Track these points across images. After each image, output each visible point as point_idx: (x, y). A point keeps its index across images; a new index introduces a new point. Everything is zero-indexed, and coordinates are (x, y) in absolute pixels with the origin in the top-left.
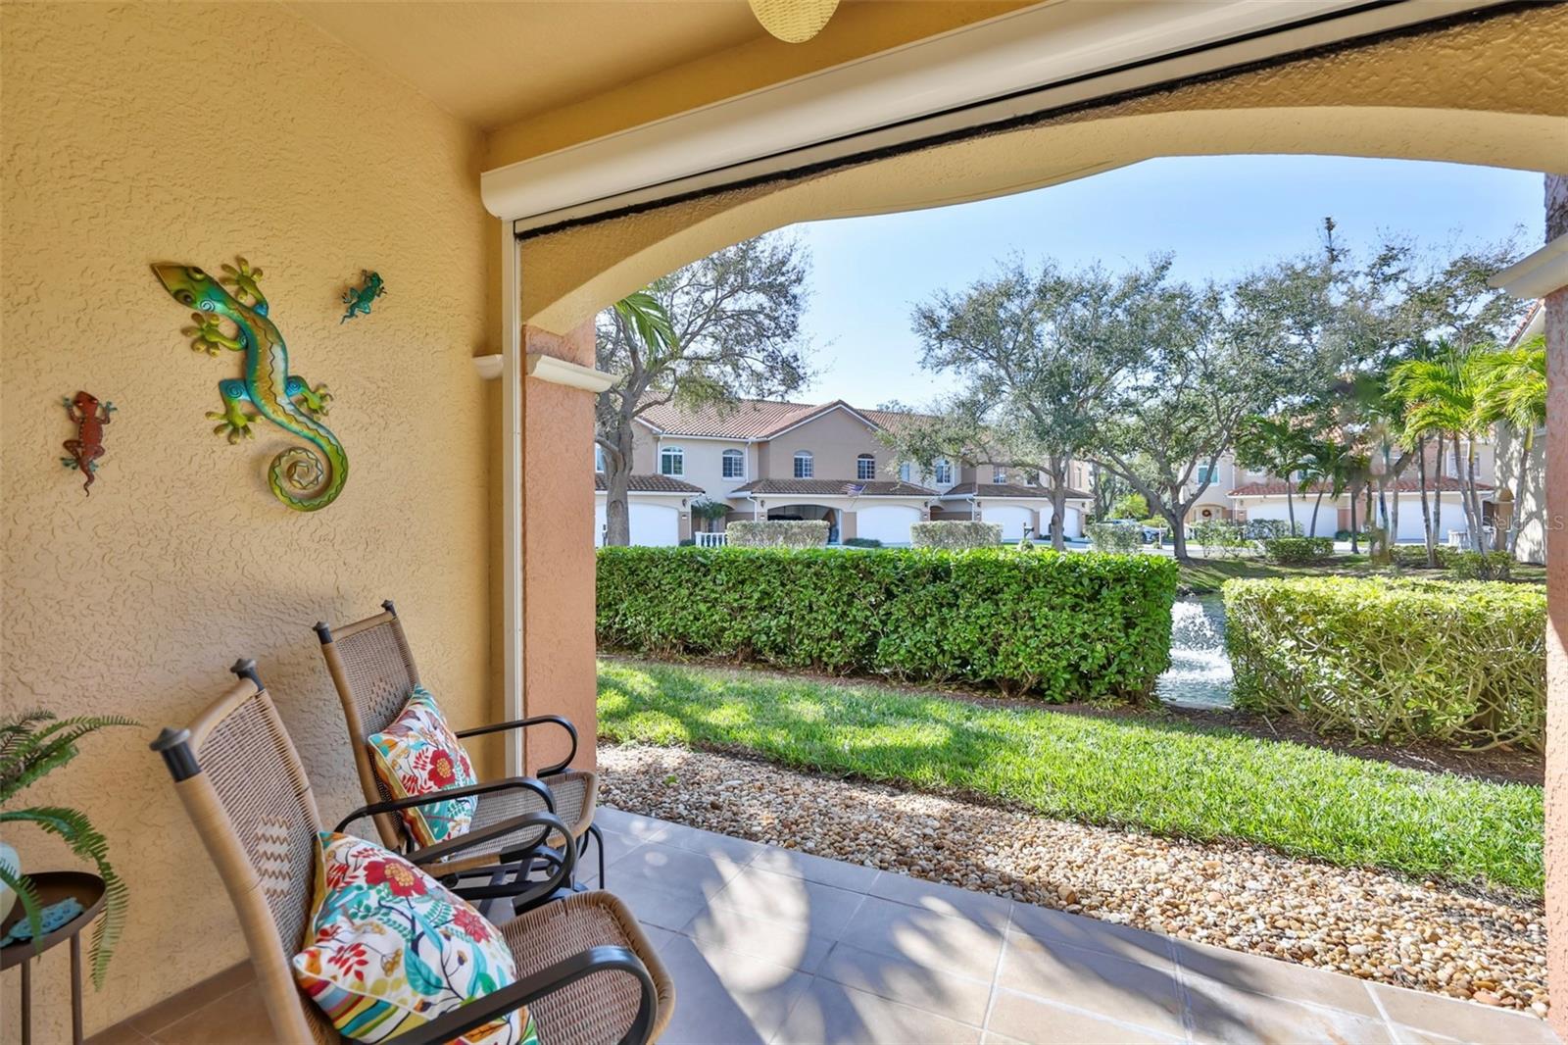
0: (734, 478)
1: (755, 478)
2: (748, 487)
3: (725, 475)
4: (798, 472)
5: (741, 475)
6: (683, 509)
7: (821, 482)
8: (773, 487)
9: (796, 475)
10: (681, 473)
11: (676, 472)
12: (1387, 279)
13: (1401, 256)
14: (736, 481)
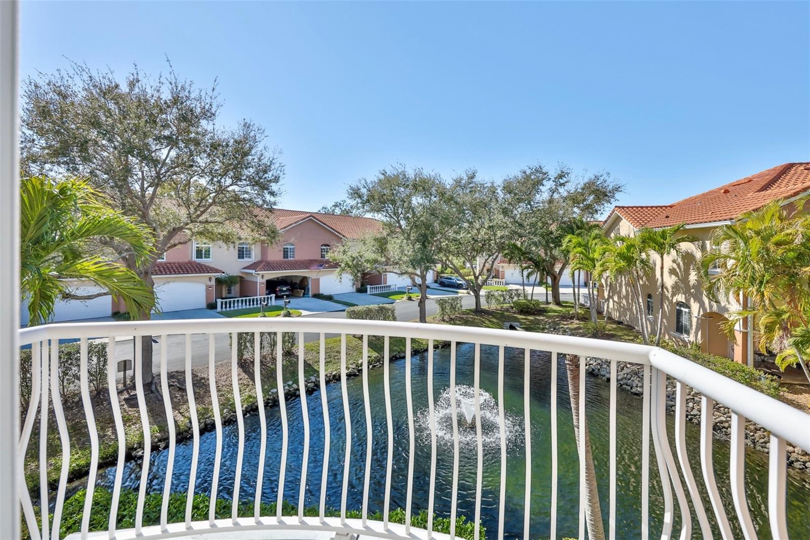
0: (246, 259)
1: (259, 258)
2: (254, 266)
3: (239, 258)
4: (286, 255)
5: (249, 257)
6: (209, 283)
7: (299, 261)
8: (270, 266)
9: (284, 257)
10: (209, 257)
11: (205, 257)
12: (561, 185)
13: (566, 176)
14: (247, 261)
